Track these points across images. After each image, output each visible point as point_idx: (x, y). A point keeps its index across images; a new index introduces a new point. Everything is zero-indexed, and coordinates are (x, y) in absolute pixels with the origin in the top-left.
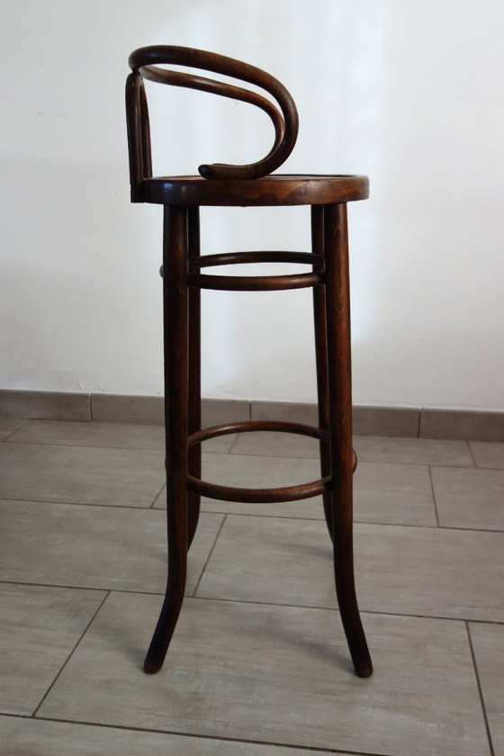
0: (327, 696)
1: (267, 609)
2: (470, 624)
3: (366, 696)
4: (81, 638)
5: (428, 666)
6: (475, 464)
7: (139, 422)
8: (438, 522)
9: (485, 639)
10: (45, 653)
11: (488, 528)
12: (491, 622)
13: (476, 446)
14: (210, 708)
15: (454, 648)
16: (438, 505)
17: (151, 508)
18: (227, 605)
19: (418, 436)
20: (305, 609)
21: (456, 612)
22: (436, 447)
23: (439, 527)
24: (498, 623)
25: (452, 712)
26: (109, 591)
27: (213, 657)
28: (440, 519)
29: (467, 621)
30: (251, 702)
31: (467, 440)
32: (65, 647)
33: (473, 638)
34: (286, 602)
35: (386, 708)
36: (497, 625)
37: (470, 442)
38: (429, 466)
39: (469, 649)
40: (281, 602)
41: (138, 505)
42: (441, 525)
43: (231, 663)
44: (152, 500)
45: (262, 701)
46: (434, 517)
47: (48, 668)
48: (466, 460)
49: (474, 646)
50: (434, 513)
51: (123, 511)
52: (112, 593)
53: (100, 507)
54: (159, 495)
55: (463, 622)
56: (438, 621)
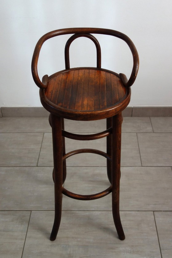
0: (112, 250)
1: (87, 213)
3: (124, 248)
5: (142, 233)
6: (153, 130)
9: (160, 219)
10: (15, 243)
11: (159, 165)
12: (161, 211)
15: (150, 224)
16: (141, 155)
17: (37, 166)
19: (132, 116)
20: (100, 212)
21: (150, 207)
23: (142, 166)
24: (164, 211)
25: (151, 251)
27: (73, 238)
28: (142, 162)
29: (154, 211)
30: (88, 255)
31: (150, 117)
32: (22, 239)
33: (156, 219)
34: (93, 209)
35: (131, 252)
36: (164, 212)
37: (151, 118)
38: (137, 133)
39: (155, 224)
40: (92, 209)
41: (32, 165)
42: (143, 165)
43: (79, 239)
44: (37, 162)
45: (92, 255)
46: (140, 161)
47: (18, 249)
48: (149, 129)
49: (156, 222)
50: (140, 159)
51: (27, 169)
52: (32, 211)
53: (17, 167)
54: (39, 159)
55: (152, 212)
56: (144, 212)
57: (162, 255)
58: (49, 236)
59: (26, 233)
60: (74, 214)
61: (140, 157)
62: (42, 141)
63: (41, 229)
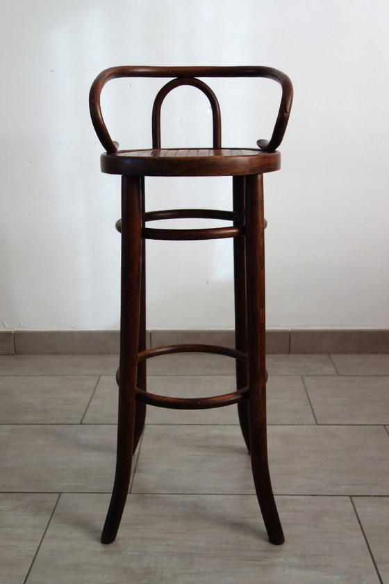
0: (252, 562)
1: (192, 498)
2: (353, 498)
3: (282, 560)
4: (45, 533)
5: (326, 533)
6: (338, 372)
7: (56, 353)
8: (316, 421)
9: (367, 509)
10: (17, 547)
11: (356, 423)
12: (369, 496)
13: (336, 358)
14: (162, 578)
15: (344, 518)
16: (314, 407)
17: (81, 424)
18: (159, 498)
19: (289, 353)
20: (222, 497)
21: (342, 489)
22: (305, 361)
23: (317, 424)
24: (375, 496)
25: (351, 566)
26: (60, 493)
27: (156, 539)
28: (317, 419)
29: (351, 496)
30: (193, 571)
31: (328, 354)
32: (34, 541)
33: (357, 509)
34: (206, 492)
35: (300, 567)
36: (376, 498)
37: (331, 355)
38: (302, 376)
39: (356, 518)
40: (202, 492)
41: (70, 422)
42: (319, 423)
43: (172, 543)
44: (81, 417)
45: (203, 571)
46: (312, 417)
47: (22, 558)
48: (331, 370)
49: (359, 515)
50: (312, 413)
51: (58, 427)
52: (63, 494)
53: (37, 426)
54: (85, 412)
55: (348, 498)
56: (329, 498)
57: (380, 572)
58: (100, 535)
59: (44, 531)
60: (160, 500)
61: (313, 411)
62: (96, 387)
63: (81, 524)
